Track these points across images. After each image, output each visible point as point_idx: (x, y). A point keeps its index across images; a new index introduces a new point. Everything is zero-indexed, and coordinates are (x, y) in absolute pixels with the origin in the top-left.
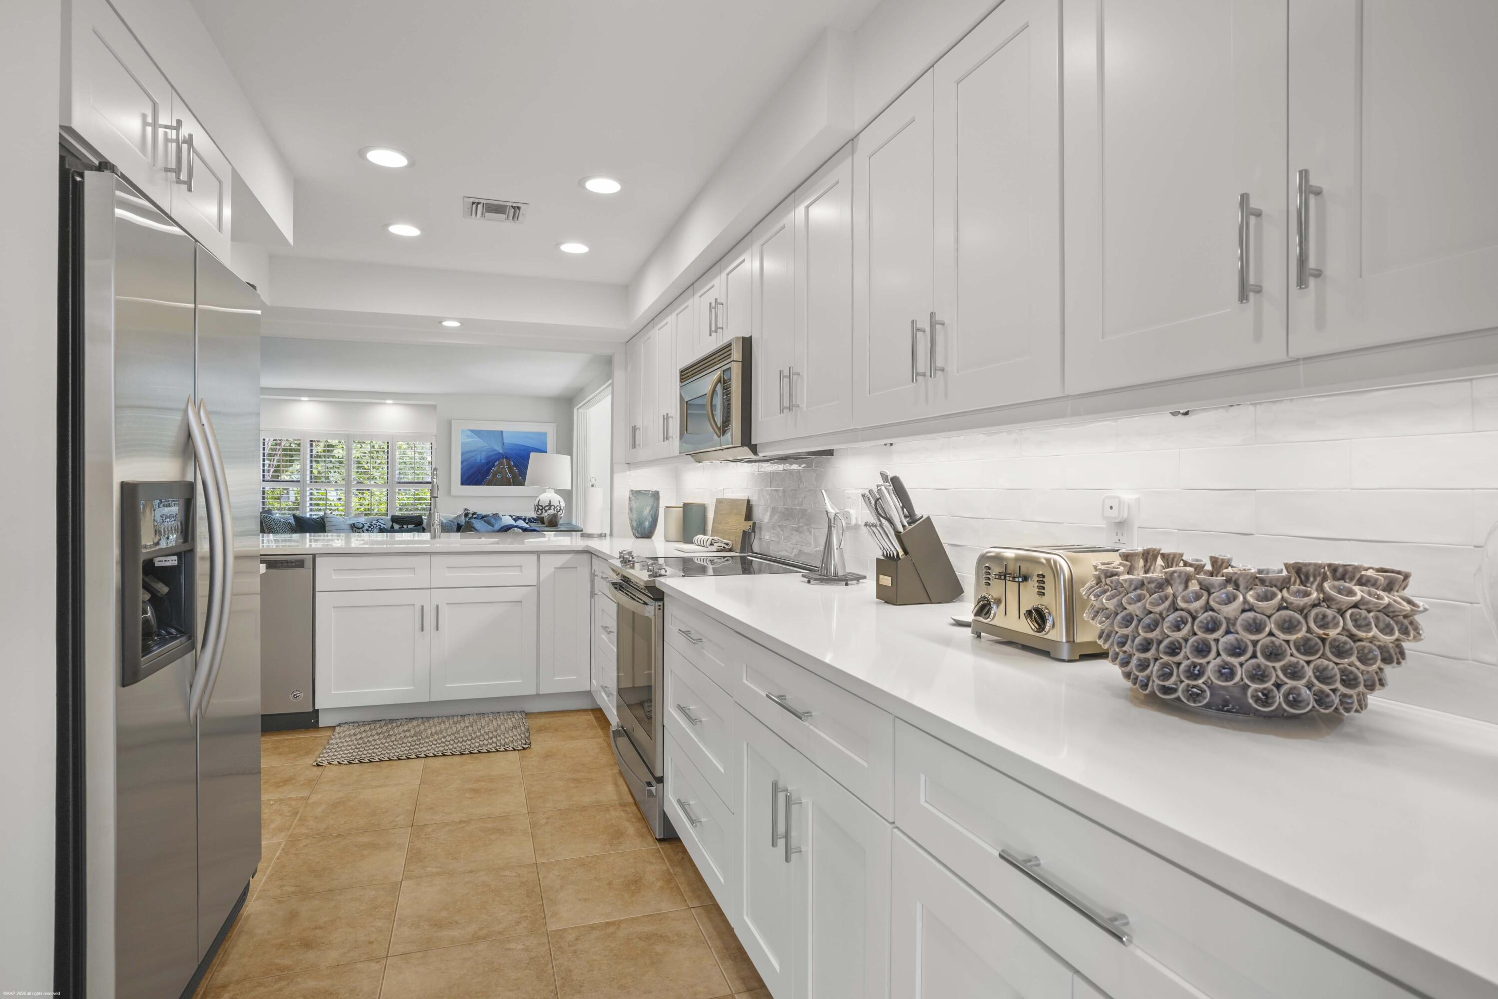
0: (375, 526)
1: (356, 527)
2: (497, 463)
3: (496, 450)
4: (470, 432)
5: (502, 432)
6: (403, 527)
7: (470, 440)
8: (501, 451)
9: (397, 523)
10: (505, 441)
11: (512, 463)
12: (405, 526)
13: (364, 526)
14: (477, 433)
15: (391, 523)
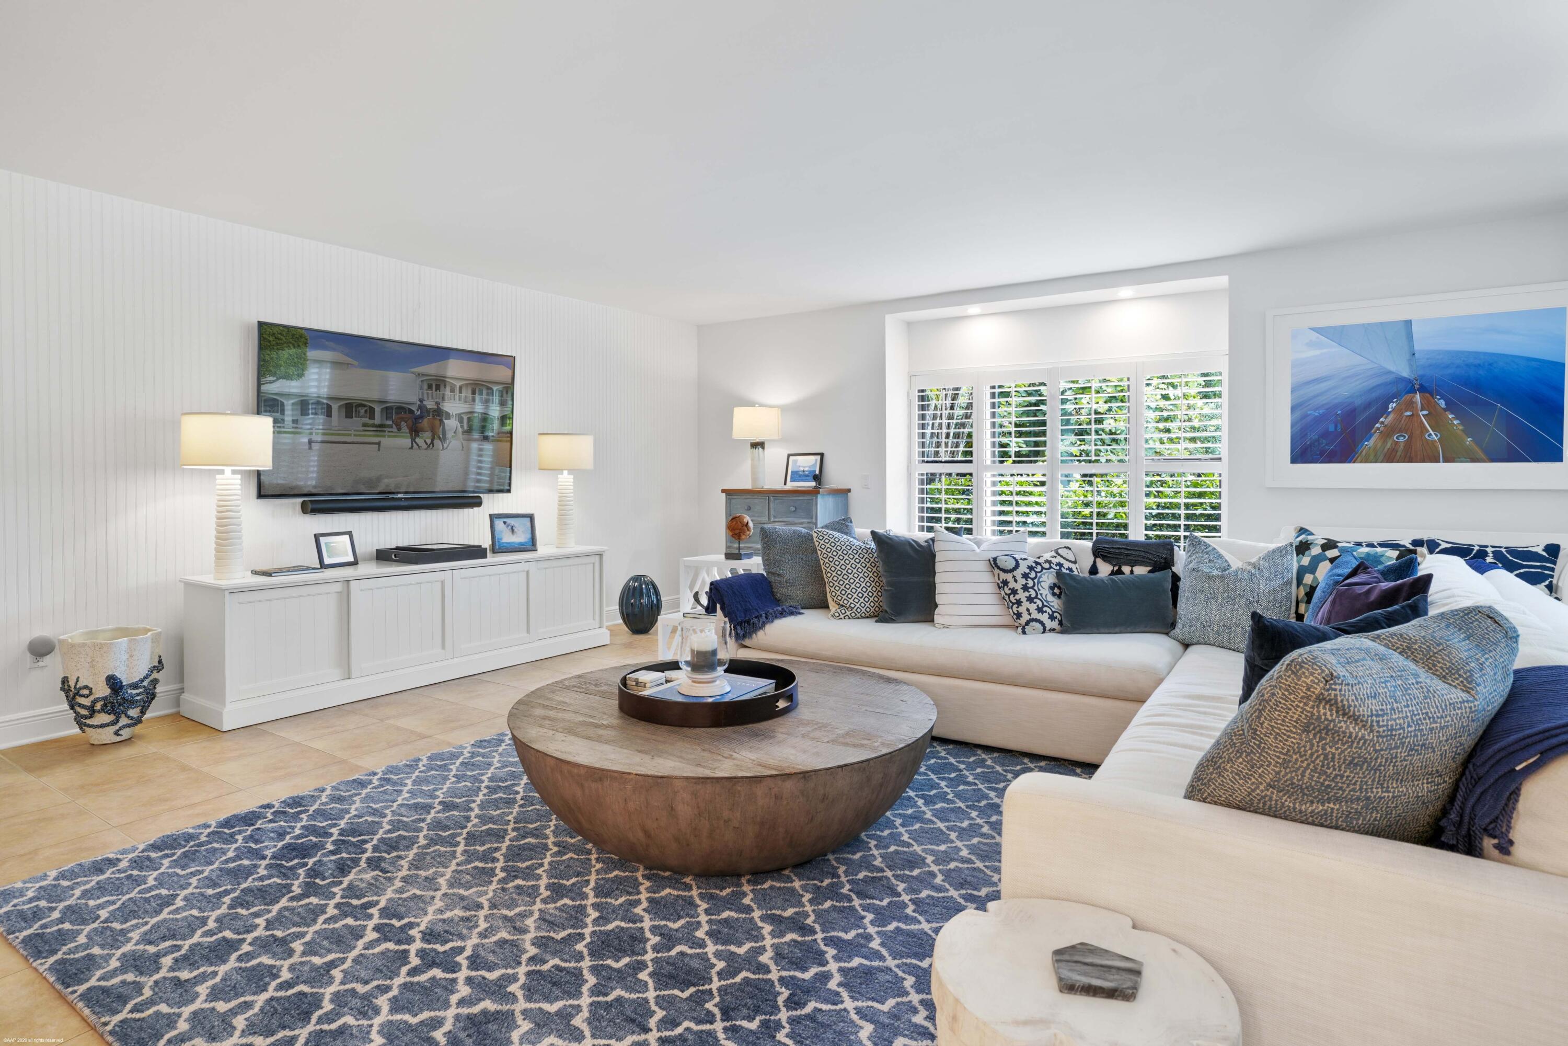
0: (1047, 566)
1: (998, 568)
2: (1392, 406)
3: (1390, 372)
4: (1315, 335)
5: (1408, 323)
6: (1120, 572)
7: (1317, 352)
8: (1405, 373)
9: (1105, 559)
10: (1417, 347)
11: (1442, 403)
12: (1126, 569)
13: (1017, 566)
14: (1337, 334)
15: (1092, 558)
